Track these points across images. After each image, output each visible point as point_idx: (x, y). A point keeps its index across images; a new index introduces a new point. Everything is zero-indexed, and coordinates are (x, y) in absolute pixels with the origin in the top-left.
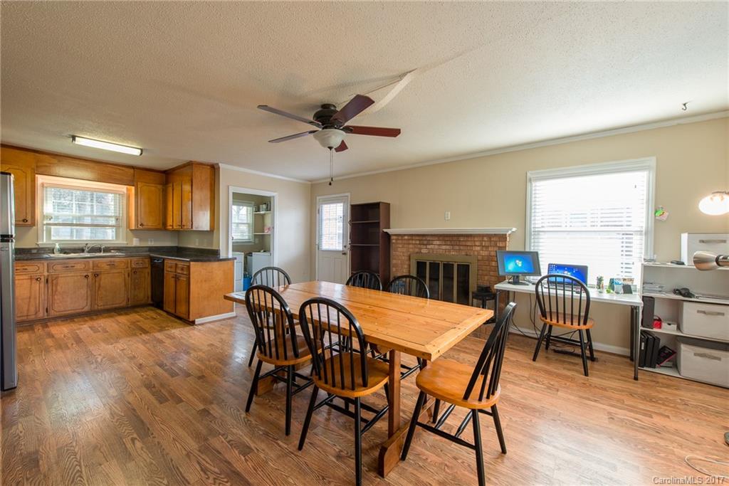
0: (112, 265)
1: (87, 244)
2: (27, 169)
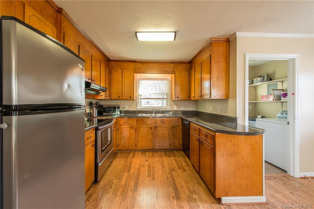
0: (162, 122)
1: (154, 109)
2: (131, 71)
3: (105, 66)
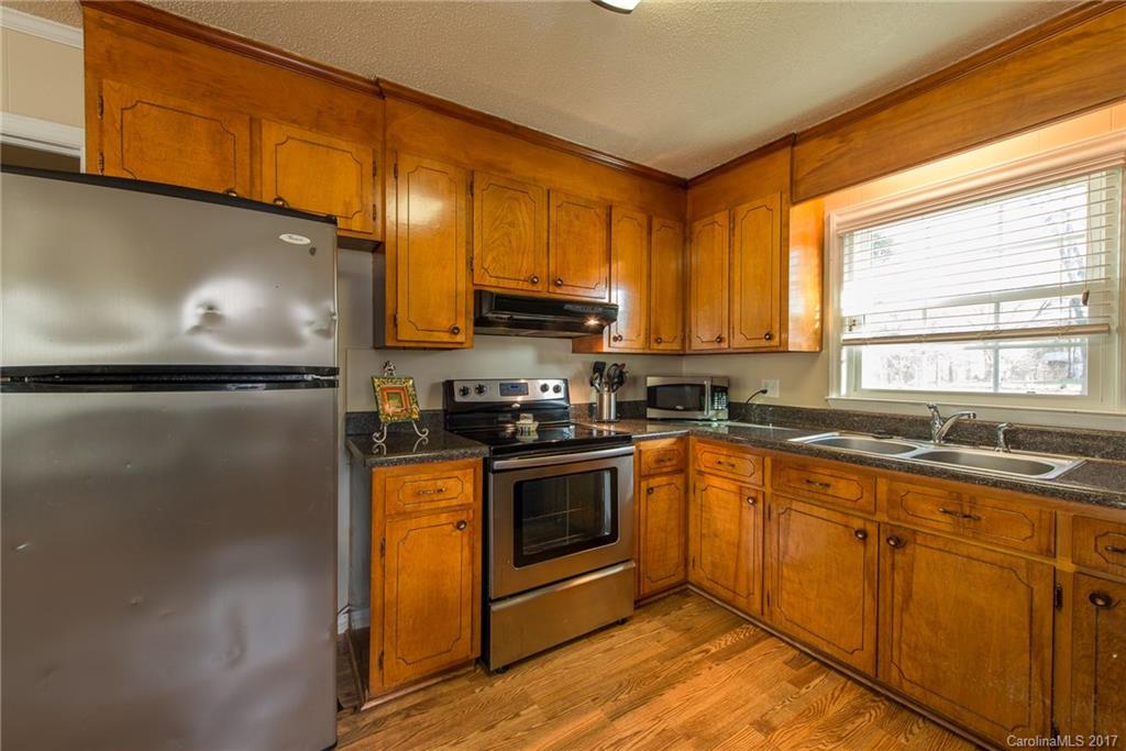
2: (774, 200)
3: (642, 218)
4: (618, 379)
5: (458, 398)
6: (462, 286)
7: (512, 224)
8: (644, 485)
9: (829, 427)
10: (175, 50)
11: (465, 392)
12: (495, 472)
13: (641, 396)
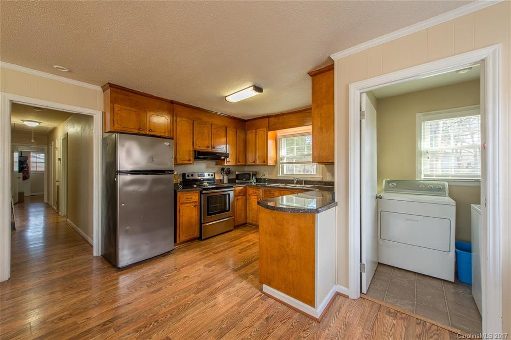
2: (265, 130)
3: (234, 130)
4: (228, 172)
5: (186, 178)
6: (191, 149)
7: (203, 133)
8: (236, 198)
9: (278, 183)
10: (128, 95)
11: (188, 176)
12: (203, 194)
13: (234, 177)
